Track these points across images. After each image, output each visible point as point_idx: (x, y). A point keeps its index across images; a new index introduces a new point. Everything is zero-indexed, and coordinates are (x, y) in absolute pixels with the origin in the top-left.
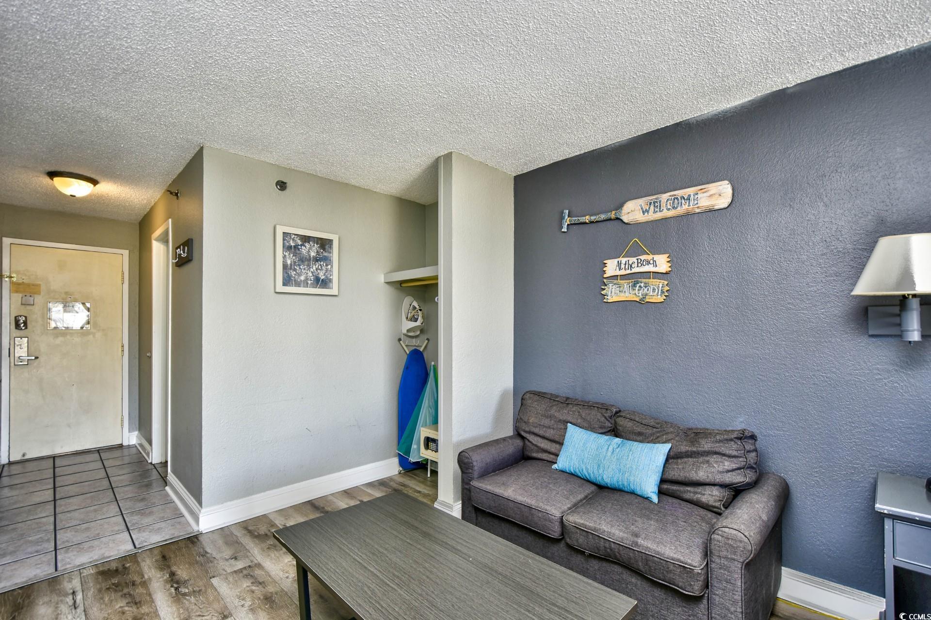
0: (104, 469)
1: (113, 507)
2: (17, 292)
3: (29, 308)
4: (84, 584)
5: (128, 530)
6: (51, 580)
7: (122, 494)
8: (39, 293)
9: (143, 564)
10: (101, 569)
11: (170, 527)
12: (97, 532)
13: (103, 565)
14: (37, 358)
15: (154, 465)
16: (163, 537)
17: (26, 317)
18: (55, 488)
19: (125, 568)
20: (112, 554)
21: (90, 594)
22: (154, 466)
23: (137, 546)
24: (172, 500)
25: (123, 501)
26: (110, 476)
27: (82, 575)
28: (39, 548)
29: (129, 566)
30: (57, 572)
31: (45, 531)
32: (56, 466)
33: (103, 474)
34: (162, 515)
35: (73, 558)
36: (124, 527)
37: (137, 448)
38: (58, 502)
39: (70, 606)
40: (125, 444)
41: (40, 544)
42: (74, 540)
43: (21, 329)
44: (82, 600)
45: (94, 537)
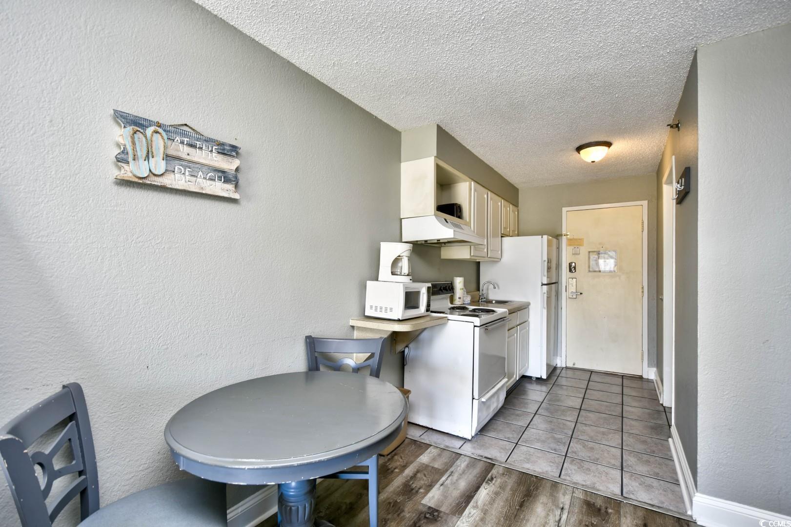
0: (621, 395)
1: (618, 436)
2: (570, 245)
3: (577, 256)
4: (572, 505)
5: (622, 470)
6: (554, 483)
7: (628, 427)
8: (581, 245)
9: (623, 520)
10: (589, 499)
11: (661, 491)
12: (597, 456)
13: (591, 496)
14: (581, 294)
15: (664, 407)
16: (651, 499)
17: (575, 263)
18: (584, 398)
19: (607, 512)
20: (601, 488)
21: (572, 520)
22: (665, 409)
23: (625, 495)
24: (672, 457)
25: (627, 435)
26: (624, 404)
27: (574, 495)
28: (557, 447)
29: (611, 513)
30: (559, 479)
31: (566, 434)
32: (591, 380)
33: (619, 400)
34: (657, 470)
35: (574, 472)
36: (619, 464)
37: (654, 385)
38: (582, 412)
39: (556, 521)
40: (645, 376)
41: (559, 444)
42: (580, 454)
43: (573, 272)
44: (565, 521)
45: (594, 460)
